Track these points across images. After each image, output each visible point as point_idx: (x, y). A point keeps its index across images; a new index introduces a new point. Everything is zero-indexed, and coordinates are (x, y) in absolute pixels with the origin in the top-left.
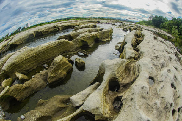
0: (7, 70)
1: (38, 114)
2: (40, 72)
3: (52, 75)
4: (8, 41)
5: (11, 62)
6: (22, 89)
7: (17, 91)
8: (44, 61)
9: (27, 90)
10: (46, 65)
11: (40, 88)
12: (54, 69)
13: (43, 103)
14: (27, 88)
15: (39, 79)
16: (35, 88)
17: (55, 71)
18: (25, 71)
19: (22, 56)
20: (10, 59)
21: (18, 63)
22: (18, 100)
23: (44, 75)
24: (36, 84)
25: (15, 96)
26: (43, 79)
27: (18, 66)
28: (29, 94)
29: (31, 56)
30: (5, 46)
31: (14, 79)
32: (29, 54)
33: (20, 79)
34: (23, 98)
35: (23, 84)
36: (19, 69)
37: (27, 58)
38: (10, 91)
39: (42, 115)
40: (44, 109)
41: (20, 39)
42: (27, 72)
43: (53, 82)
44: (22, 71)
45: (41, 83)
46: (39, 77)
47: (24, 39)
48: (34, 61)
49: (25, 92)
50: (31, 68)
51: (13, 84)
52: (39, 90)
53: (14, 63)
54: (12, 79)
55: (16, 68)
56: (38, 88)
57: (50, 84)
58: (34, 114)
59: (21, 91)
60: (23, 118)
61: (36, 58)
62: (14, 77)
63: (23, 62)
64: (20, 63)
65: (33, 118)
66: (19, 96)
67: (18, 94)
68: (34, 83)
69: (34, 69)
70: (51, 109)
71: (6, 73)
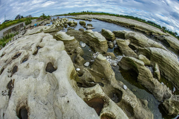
0: (153, 54)
1: (134, 103)
2: (168, 88)
3: (170, 102)
4: (165, 34)
5: (160, 52)
6: (150, 78)
7: (146, 74)
8: (177, 85)
9: (150, 84)
10: (174, 89)
11: (156, 97)
12: (175, 101)
13: (144, 104)
14: (152, 83)
15: (163, 91)
16: (155, 91)
17: (174, 103)
18: (163, 72)
19: (171, 61)
20: (161, 50)
21: (165, 61)
22: (138, 78)
23: (168, 95)
24: (158, 90)
25: (140, 74)
26: (164, 95)
27: (163, 63)
28: (148, 88)
29: (175, 69)
30: (160, 34)
31: (151, 65)
32: (176, 66)
33: (155, 71)
34: (142, 83)
35: (154, 78)
36: (161, 66)
37: (172, 66)
38: (142, 67)
39: (134, 107)
40: (140, 108)
41: (174, 44)
42: (163, 75)
43: (164, 107)
44: (161, 69)
45: (161, 95)
46: (165, 90)
47: (177, 47)
48: (173, 76)
49: (148, 82)
50: (167, 76)
51: (147, 66)
52: (155, 96)
53: (161, 57)
54: (150, 63)
55: (160, 61)
56: (156, 94)
57: (163, 104)
58: (133, 99)
59: (147, 78)
60: (124, 88)
61: (176, 75)
62: (152, 65)
63: (168, 64)
64: (166, 63)
65: (129, 99)
66: (143, 78)
67: (143, 76)
68: (159, 88)
69: (168, 80)
70: (141, 114)
71: (150, 54)
